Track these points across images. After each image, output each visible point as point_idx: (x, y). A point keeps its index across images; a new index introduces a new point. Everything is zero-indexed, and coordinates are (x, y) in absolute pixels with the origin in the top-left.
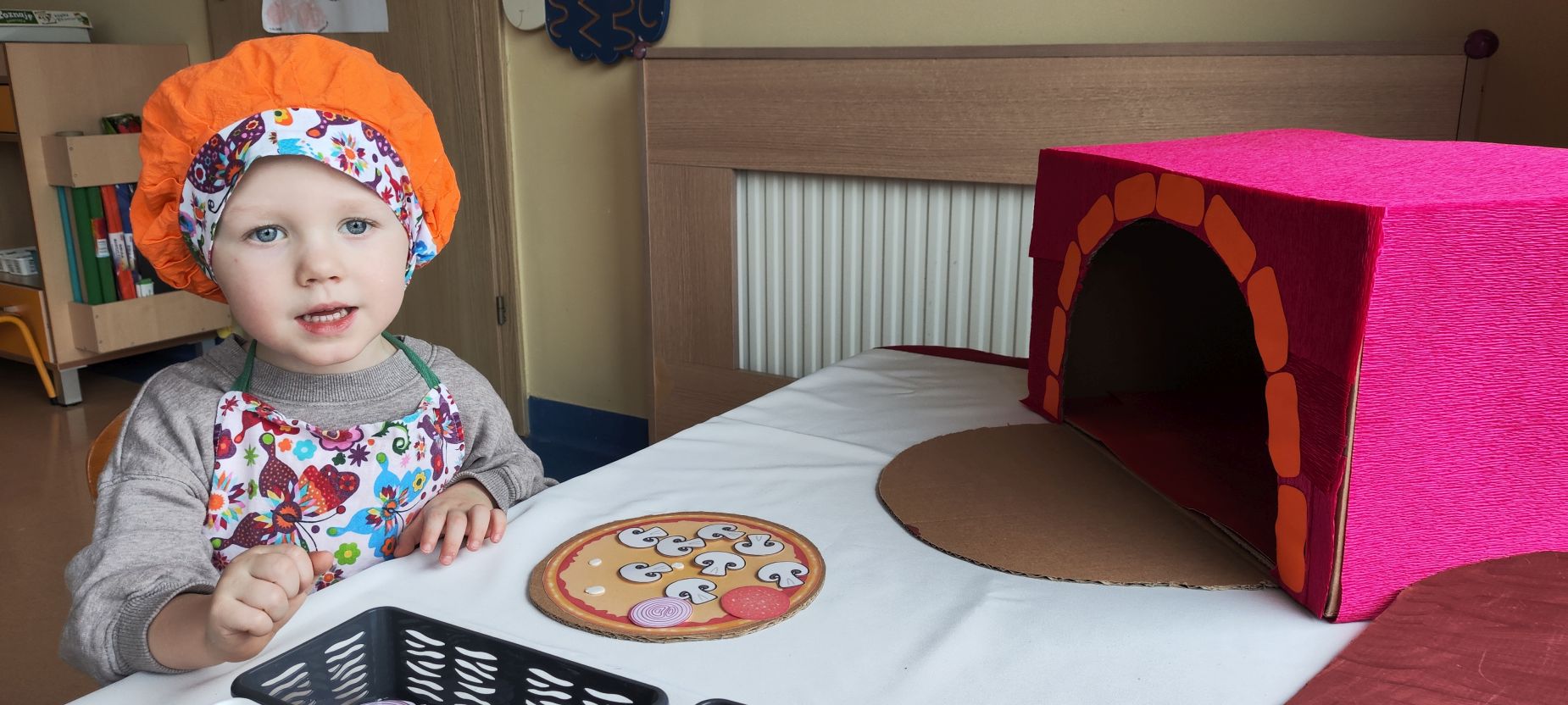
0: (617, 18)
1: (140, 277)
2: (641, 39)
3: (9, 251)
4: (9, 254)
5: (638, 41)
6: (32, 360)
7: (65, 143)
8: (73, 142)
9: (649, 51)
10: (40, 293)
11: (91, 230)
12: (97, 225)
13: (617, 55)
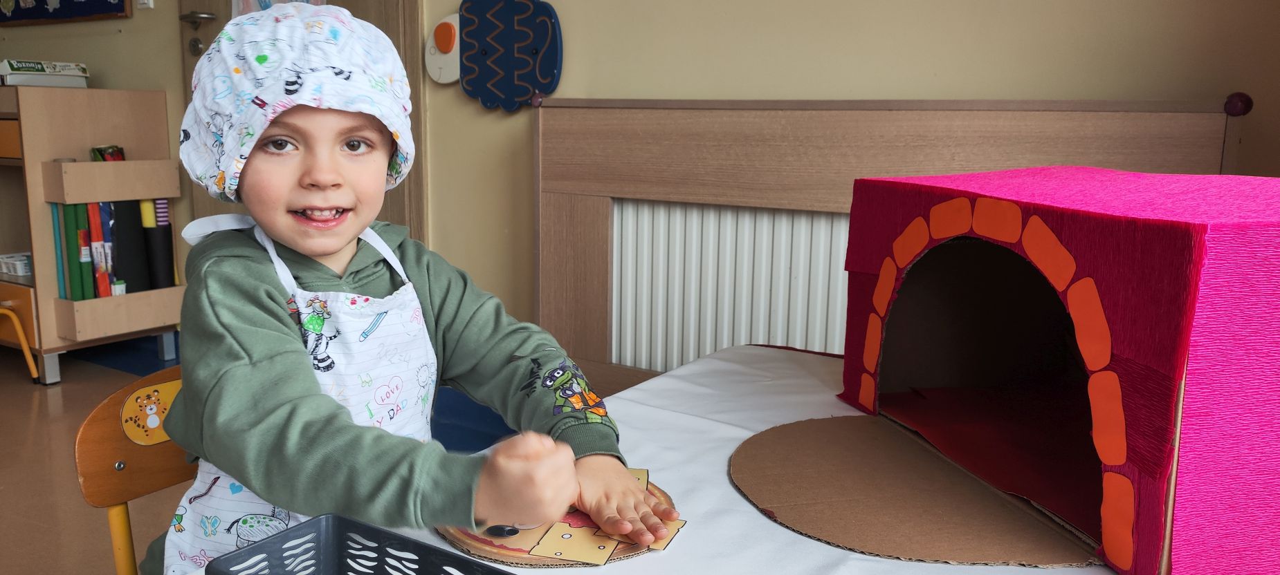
0: (518, 75)
1: (115, 280)
2: (537, 92)
3: (8, 256)
4: (7, 258)
5: (535, 92)
6: (20, 345)
7: (61, 166)
8: (68, 167)
9: (545, 101)
10: (32, 290)
11: (79, 239)
12: (82, 234)
13: (517, 105)
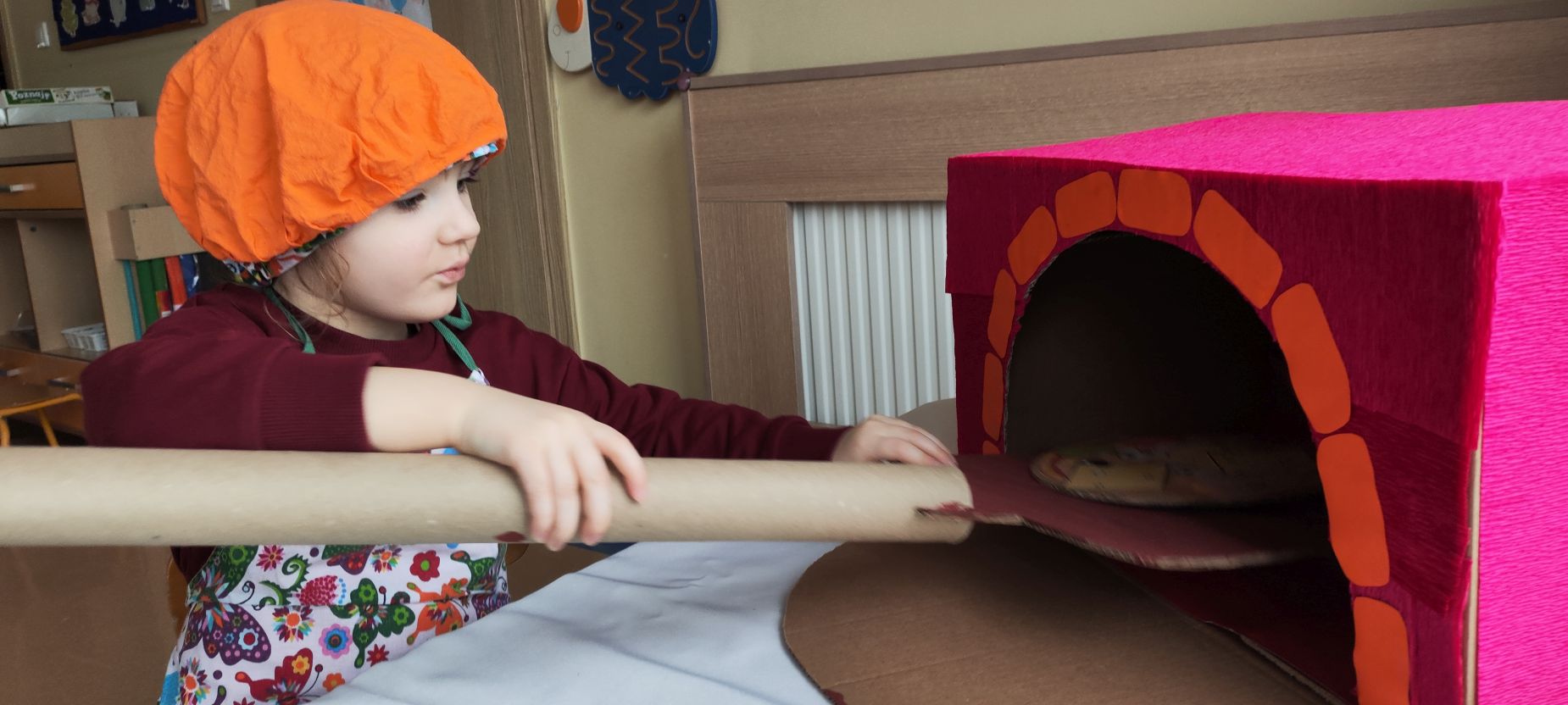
0: (664, 52)
2: (688, 70)
3: (85, 328)
4: (86, 330)
5: (685, 72)
7: (128, 215)
8: (136, 215)
9: (696, 81)
11: (155, 302)
13: (666, 89)
